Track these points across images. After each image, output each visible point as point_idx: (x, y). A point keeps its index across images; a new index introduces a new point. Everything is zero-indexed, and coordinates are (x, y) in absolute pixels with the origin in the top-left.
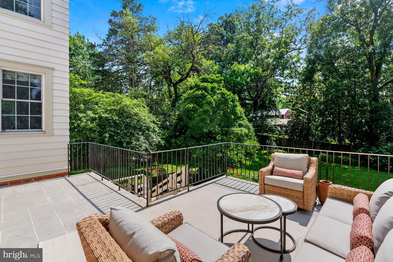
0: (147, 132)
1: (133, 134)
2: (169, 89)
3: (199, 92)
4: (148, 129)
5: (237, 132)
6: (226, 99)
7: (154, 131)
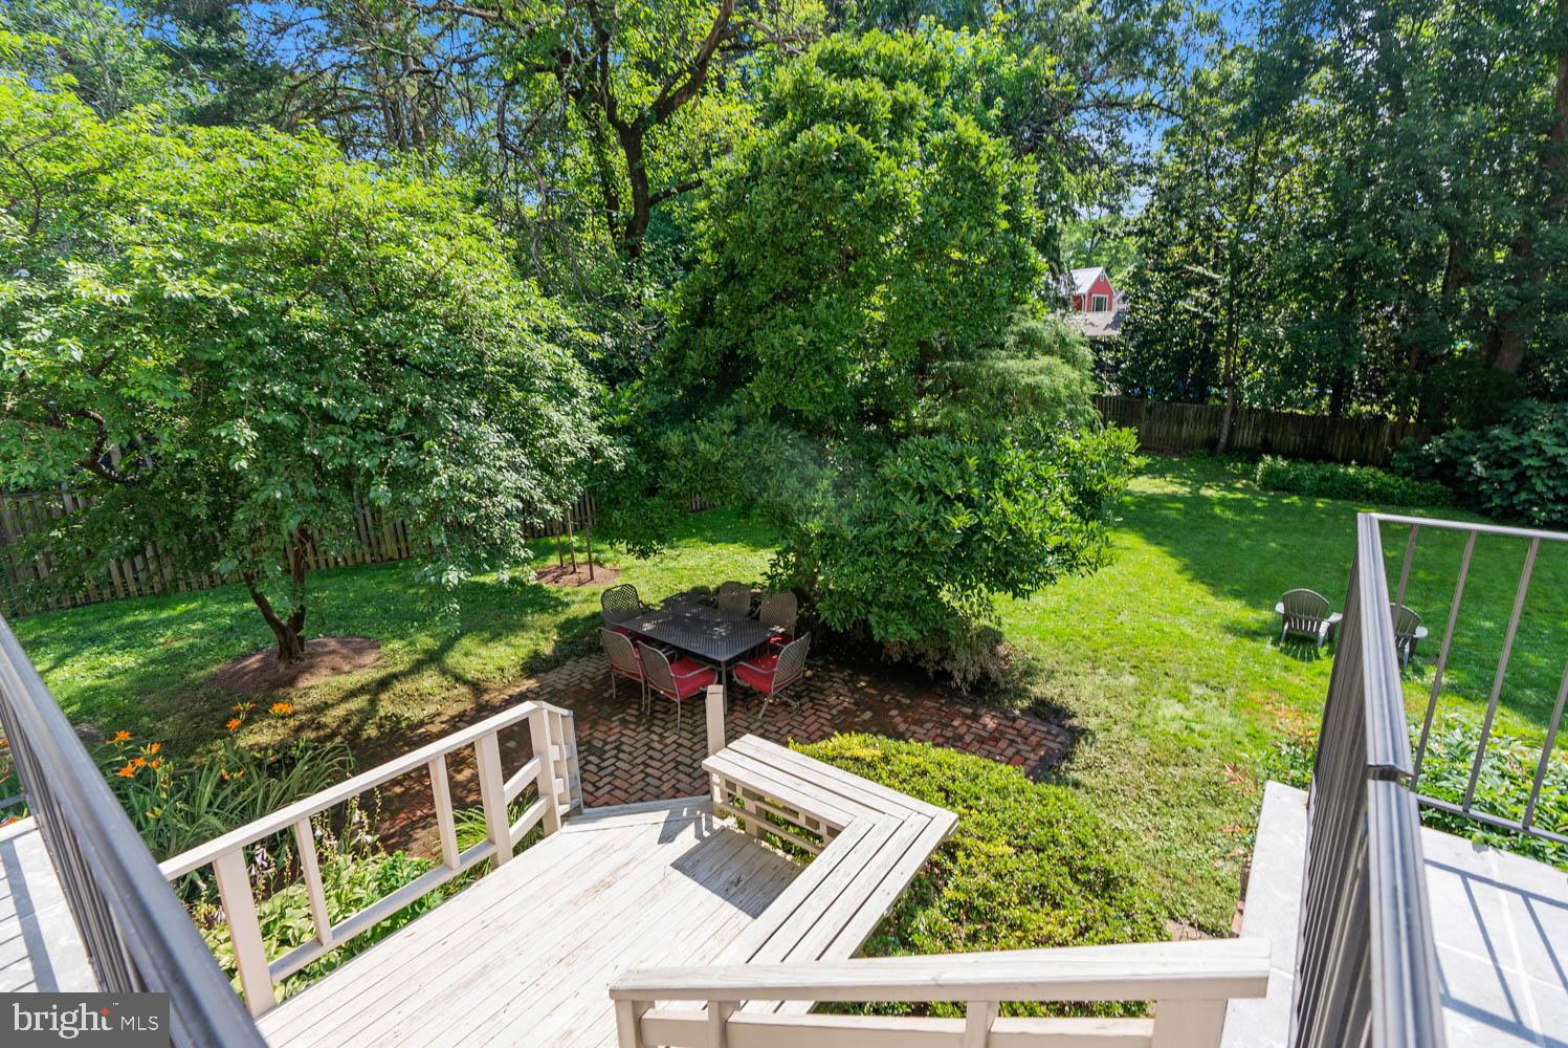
0: (517, 395)
1: (433, 415)
2: (602, 162)
3: (828, 135)
4: (522, 375)
5: (1030, 380)
6: (984, 183)
7: (562, 391)
